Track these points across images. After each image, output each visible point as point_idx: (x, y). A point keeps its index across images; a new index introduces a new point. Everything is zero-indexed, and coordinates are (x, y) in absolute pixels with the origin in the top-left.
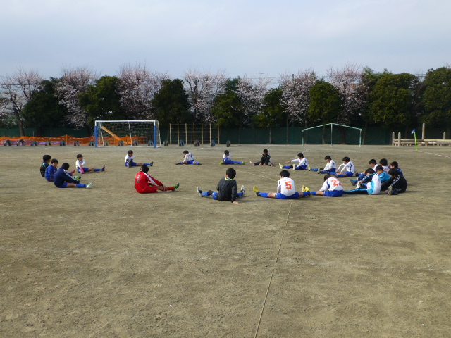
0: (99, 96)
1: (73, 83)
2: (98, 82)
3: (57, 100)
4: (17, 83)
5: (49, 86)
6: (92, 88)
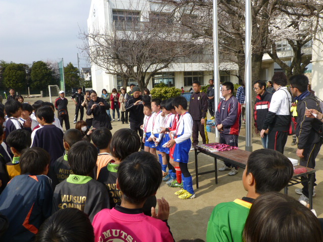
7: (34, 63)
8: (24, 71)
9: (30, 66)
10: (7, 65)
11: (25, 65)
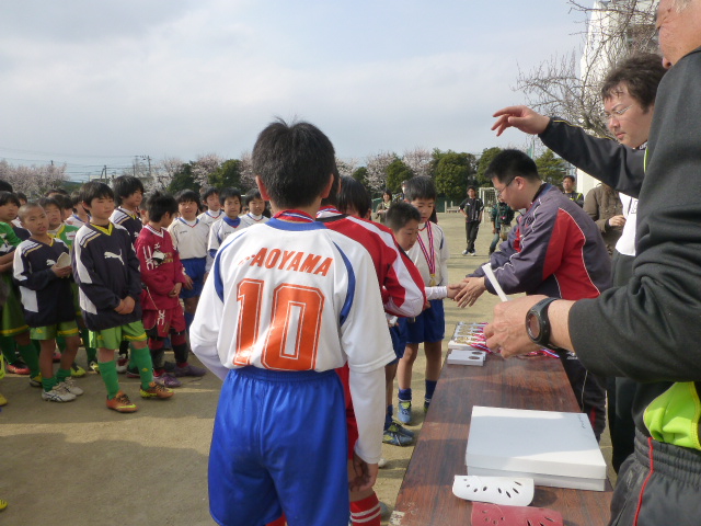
0: (224, 176)
1: (205, 166)
2: (223, 164)
3: (192, 179)
4: (163, 166)
5: (187, 168)
6: (219, 170)
7: (485, 152)
8: (468, 165)
9: (478, 158)
10: (443, 155)
11: (470, 155)
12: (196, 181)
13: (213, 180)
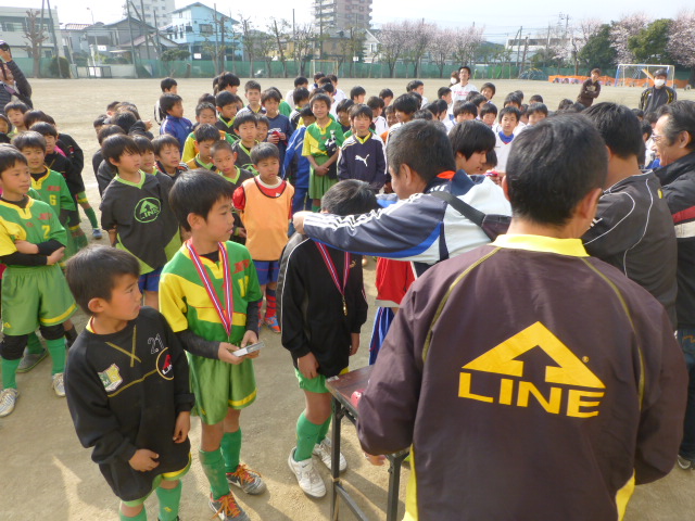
0: (649, 39)
1: (628, 27)
4: (580, 27)
12: (612, 46)
13: (634, 44)
